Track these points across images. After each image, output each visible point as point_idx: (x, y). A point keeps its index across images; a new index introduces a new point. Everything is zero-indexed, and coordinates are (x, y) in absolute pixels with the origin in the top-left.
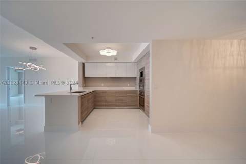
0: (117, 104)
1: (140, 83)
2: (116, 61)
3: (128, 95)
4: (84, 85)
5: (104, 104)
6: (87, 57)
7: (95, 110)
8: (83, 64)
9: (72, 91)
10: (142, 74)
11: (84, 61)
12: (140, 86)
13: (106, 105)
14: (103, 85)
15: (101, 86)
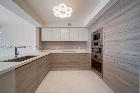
0: (71, 65)
2: (69, 26)
5: (59, 66)
6: (43, 23)
7: (50, 71)
8: (40, 29)
11: (41, 26)
13: (60, 67)
14: (58, 48)
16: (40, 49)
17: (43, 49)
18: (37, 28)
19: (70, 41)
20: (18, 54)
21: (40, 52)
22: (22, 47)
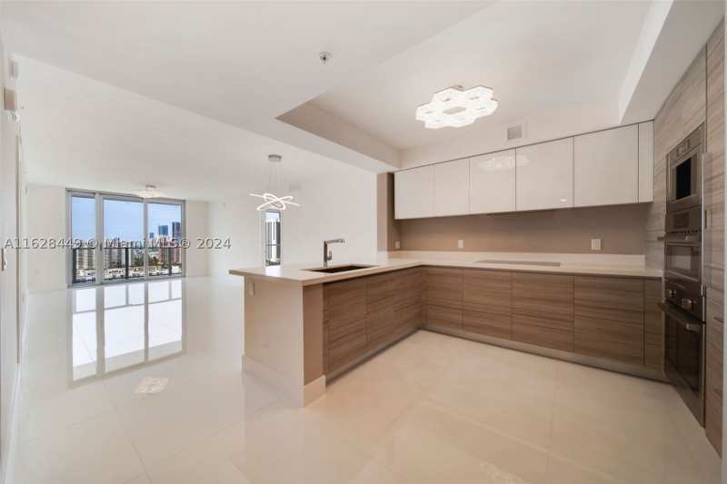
1: (670, 234)
2: (514, 143)
3: (579, 294)
4: (397, 245)
8: (391, 177)
9: (331, 264)
10: (684, 176)
11: (391, 169)
12: (670, 251)
14: (461, 243)
15: (457, 249)
16: (391, 248)
17: (401, 249)
18: (380, 176)
19: (519, 209)
20: (330, 258)
21: (390, 257)
22: (337, 241)
